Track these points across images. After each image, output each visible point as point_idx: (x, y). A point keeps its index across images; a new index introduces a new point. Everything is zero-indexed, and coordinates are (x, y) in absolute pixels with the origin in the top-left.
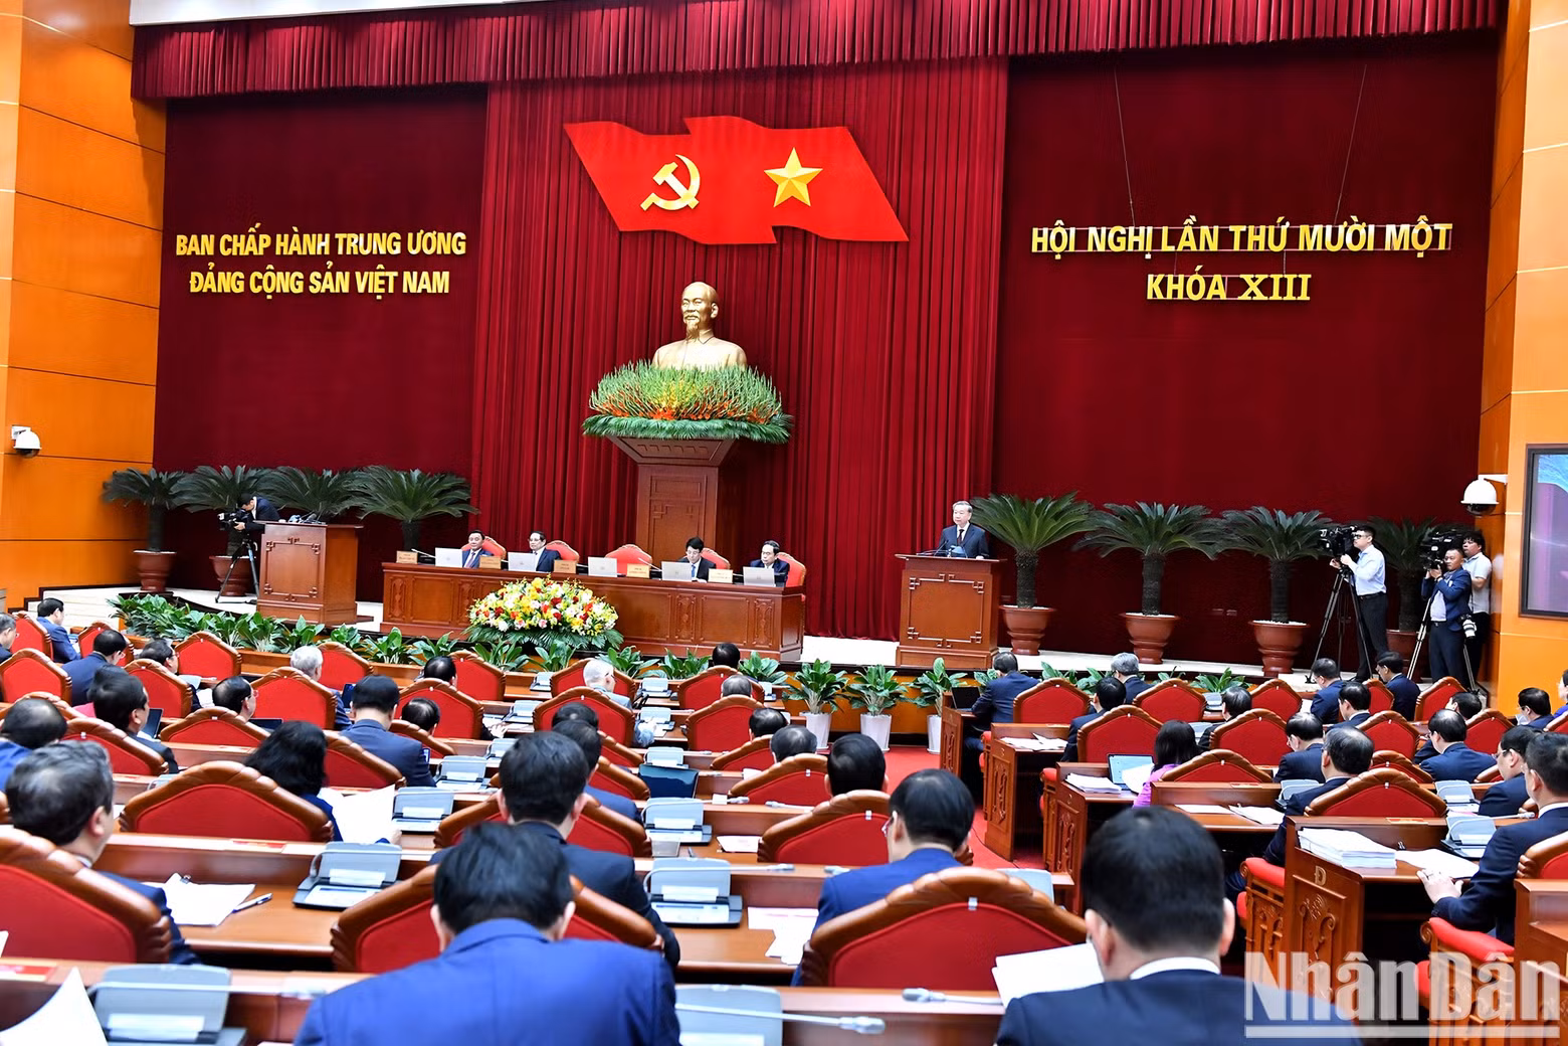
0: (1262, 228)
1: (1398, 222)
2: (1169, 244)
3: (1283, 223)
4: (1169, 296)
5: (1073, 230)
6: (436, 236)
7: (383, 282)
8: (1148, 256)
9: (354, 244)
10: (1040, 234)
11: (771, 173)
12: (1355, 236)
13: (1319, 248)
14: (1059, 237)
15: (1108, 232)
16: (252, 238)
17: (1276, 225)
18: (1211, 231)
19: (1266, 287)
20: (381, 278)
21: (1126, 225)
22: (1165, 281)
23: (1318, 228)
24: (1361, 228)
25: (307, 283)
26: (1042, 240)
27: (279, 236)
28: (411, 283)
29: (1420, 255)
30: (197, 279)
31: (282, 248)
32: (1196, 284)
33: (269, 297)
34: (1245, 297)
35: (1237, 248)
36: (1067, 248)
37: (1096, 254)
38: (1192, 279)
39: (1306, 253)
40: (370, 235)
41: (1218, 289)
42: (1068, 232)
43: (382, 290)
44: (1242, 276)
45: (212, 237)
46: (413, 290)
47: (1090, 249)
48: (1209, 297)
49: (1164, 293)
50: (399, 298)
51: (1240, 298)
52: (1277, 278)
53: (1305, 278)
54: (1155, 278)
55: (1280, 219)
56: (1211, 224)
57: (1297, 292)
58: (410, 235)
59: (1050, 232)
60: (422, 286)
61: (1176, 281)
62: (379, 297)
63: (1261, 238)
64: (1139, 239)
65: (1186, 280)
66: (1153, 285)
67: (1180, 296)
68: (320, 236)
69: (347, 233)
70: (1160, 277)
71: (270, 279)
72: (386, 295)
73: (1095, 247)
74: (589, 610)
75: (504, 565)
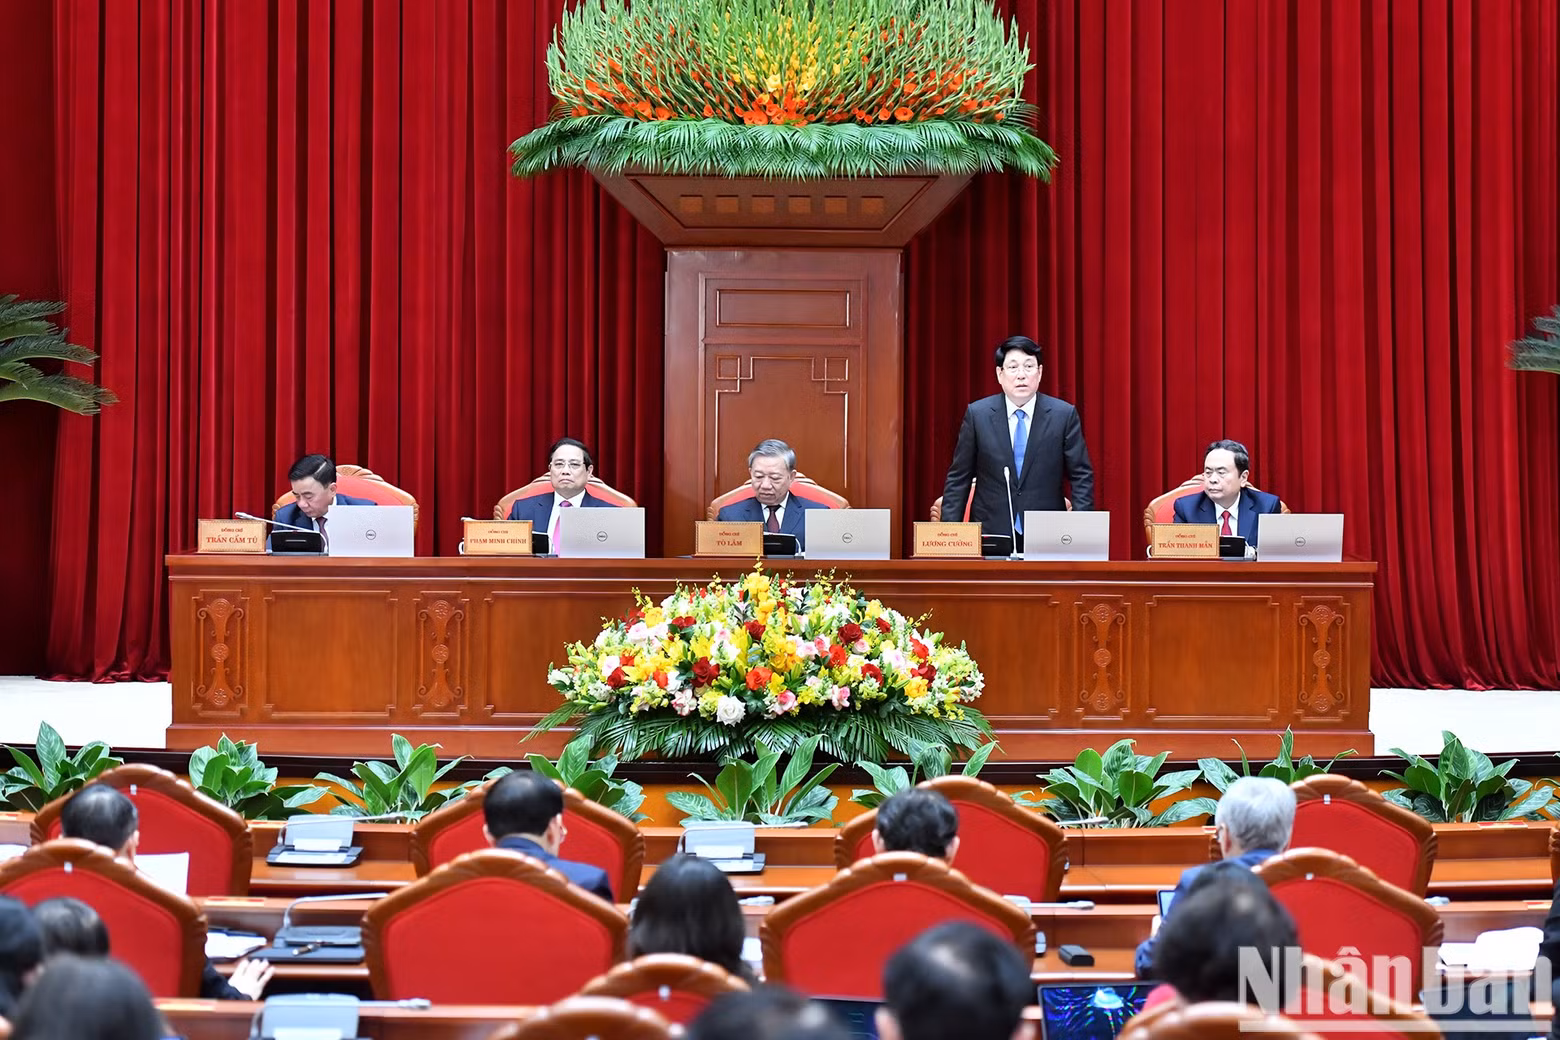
74: (925, 649)
75: (540, 544)
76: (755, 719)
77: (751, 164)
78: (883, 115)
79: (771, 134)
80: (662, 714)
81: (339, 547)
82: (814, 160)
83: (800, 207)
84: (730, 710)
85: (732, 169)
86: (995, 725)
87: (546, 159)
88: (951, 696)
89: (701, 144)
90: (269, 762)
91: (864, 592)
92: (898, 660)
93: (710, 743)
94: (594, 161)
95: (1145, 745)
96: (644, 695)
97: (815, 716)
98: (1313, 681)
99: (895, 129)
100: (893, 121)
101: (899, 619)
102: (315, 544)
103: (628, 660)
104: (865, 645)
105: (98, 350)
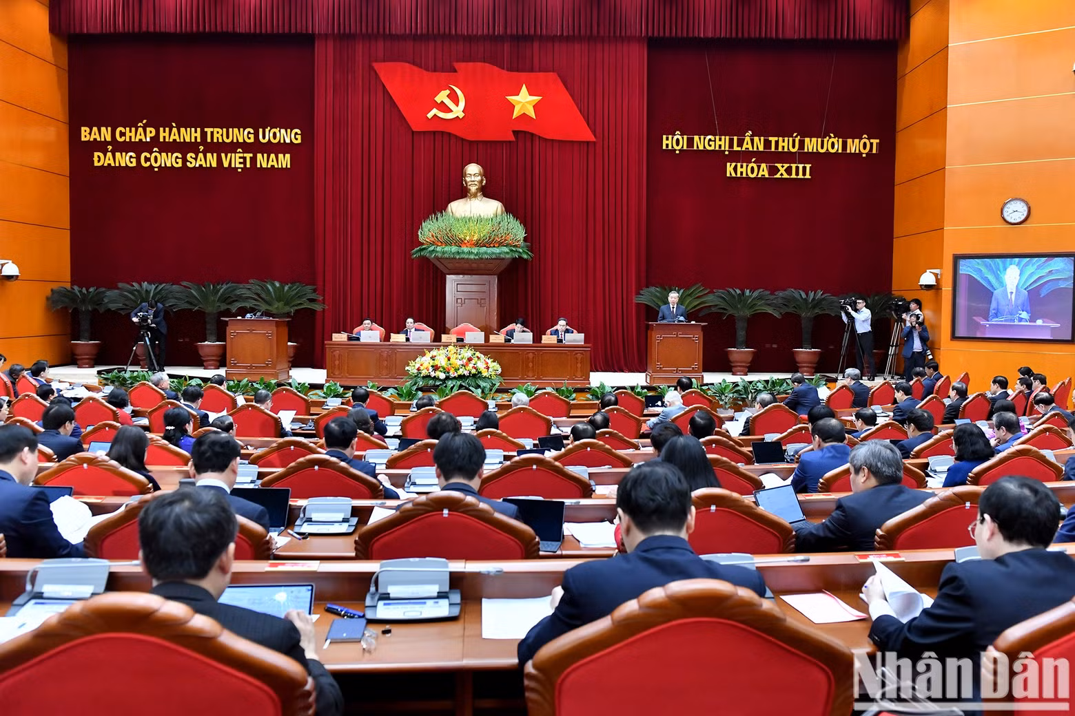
0: (786, 139)
1: (853, 138)
2: (738, 146)
3: (796, 137)
4: (739, 175)
5: (685, 137)
6: (280, 131)
7: (242, 160)
8: (727, 153)
9: (219, 135)
10: (667, 139)
11: (510, 98)
12: (832, 145)
13: (815, 150)
14: (678, 141)
15: (705, 138)
16: (140, 130)
17: (792, 137)
18: (760, 140)
19: (789, 171)
20: (240, 158)
21: (715, 135)
22: (736, 166)
23: (814, 140)
24: (835, 140)
25: (185, 160)
26: (668, 142)
27: (161, 129)
28: (262, 161)
29: (864, 155)
30: (99, 157)
31: (164, 137)
32: (752, 169)
33: (156, 169)
34: (778, 176)
35: (773, 149)
36: (683, 147)
37: (698, 151)
38: (750, 165)
39: (808, 153)
40: (231, 130)
41: (764, 171)
42: (683, 138)
43: (242, 166)
44: (776, 165)
45: (109, 129)
46: (264, 165)
47: (695, 148)
48: (760, 176)
49: (736, 174)
50: (254, 171)
51: (775, 177)
52: (794, 166)
53: (808, 166)
54: (731, 165)
55: (795, 134)
56: (759, 136)
57: (804, 174)
58: (261, 130)
59: (673, 138)
60: (270, 163)
61: (742, 167)
62: (240, 170)
63: (785, 144)
64: (721, 143)
65: (747, 166)
66: (730, 168)
67: (744, 175)
68: (193, 129)
69: (213, 127)
70: (734, 164)
71: (156, 157)
72: (244, 169)
73: (698, 147)
74: (487, 363)
75: (408, 339)
76: (447, 378)
77: (462, 256)
78: (492, 245)
79: (465, 249)
80: (428, 377)
81: (363, 340)
82: (476, 255)
83: (474, 265)
84: (442, 376)
85: (458, 257)
86: (504, 380)
87: (418, 254)
88: (493, 373)
89: (451, 251)
90: (342, 387)
91: (476, 350)
92: (481, 366)
93: (438, 383)
94: (428, 255)
95: (533, 384)
96: (424, 372)
97: (461, 377)
98: (577, 371)
99: (495, 248)
100: (494, 246)
101: (482, 356)
102: (358, 339)
103: (421, 365)
104: (473, 362)
105: (324, 296)
